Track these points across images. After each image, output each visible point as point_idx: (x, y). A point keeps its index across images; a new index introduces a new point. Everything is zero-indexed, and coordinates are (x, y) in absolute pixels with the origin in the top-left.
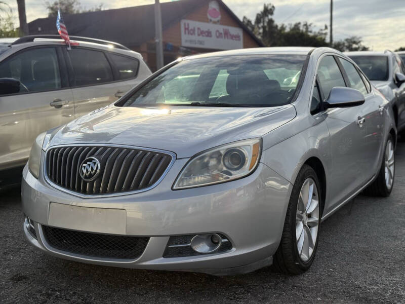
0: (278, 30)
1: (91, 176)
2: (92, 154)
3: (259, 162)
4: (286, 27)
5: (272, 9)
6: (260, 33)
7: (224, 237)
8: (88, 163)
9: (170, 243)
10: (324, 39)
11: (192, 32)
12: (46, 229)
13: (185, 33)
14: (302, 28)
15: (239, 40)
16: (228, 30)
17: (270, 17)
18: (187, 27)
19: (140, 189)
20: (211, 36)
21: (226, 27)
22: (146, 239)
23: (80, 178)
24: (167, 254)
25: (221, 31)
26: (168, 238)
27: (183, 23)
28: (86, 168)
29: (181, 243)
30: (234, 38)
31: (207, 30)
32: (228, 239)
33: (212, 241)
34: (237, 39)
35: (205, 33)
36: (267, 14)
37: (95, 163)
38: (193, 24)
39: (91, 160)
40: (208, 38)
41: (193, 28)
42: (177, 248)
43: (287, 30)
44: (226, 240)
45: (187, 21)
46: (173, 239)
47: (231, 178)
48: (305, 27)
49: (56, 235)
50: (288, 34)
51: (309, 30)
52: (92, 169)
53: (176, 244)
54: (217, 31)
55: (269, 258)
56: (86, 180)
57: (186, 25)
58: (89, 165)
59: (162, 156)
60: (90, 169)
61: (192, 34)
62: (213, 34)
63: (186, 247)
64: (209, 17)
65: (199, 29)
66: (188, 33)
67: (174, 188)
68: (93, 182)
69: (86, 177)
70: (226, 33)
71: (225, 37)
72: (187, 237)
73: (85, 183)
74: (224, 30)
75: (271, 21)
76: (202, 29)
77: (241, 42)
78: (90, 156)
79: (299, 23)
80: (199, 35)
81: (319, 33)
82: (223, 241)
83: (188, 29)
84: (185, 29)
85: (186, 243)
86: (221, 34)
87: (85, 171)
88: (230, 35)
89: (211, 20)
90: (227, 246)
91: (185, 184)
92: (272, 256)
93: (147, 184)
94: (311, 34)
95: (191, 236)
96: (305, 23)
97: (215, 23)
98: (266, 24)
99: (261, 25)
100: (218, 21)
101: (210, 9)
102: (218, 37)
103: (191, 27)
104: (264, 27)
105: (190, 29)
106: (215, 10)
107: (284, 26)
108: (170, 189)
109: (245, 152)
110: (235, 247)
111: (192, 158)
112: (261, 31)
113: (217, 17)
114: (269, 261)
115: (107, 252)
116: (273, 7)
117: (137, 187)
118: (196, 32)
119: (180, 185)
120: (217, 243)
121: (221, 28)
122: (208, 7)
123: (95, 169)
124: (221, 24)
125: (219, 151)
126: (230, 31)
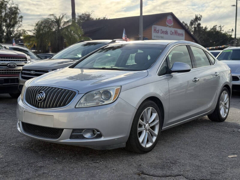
0: (203, 29)
1: (41, 100)
2: (43, 90)
3: (118, 97)
4: (208, 27)
5: (201, 17)
6: (192, 31)
7: (98, 131)
8: (40, 94)
9: (73, 132)
10: (231, 35)
11: (157, 32)
12: (23, 123)
13: (154, 32)
14: (218, 29)
15: (183, 36)
16: (177, 31)
17: (199, 22)
18: (155, 29)
19: (61, 107)
20: (167, 34)
21: (176, 29)
22: (62, 130)
23: (37, 101)
24: (71, 137)
25: (173, 31)
26: (72, 130)
27: (153, 27)
28: (39, 97)
29: (78, 133)
30: (180, 35)
31: (166, 30)
32: (100, 132)
33: (93, 133)
34: (181, 35)
35: (164, 32)
36: (197, 20)
37: (43, 94)
38: (159, 27)
39: (41, 93)
40: (166, 35)
41: (158, 29)
42: (76, 135)
43: (209, 29)
44: (99, 133)
45: (155, 26)
46: (74, 130)
47: (104, 104)
48: (220, 28)
49: (27, 127)
50: (209, 32)
51: (222, 29)
52: (42, 97)
53: (76, 133)
54: (171, 31)
55: (124, 144)
56: (39, 102)
57: (155, 28)
58: (41, 95)
59: (72, 92)
60: (41, 97)
61: (157, 33)
62: (169, 33)
63: (80, 135)
64: (167, 24)
65: (161, 30)
66: (156, 32)
67: (76, 107)
68: (42, 102)
69: (39, 100)
70: (176, 33)
71: (175, 35)
72: (81, 130)
73: (39, 103)
74: (174, 30)
75: (199, 24)
76: (163, 30)
77: (184, 37)
78: (42, 91)
79: (216, 26)
80: (161, 33)
81: (228, 31)
82: (98, 133)
83: (156, 30)
84: (154, 30)
85: (80, 133)
86: (173, 33)
87: (38, 97)
88: (178, 33)
89: (168, 25)
90: (100, 136)
91: (82, 106)
92: (125, 143)
93: (64, 105)
94: (223, 32)
95: (83, 129)
96: (220, 26)
97: (170, 27)
98: (196, 26)
99: (193, 26)
100: (172, 26)
101: (168, 19)
102: (171, 35)
103: (157, 29)
104: (195, 28)
105: (157, 30)
106: (170, 20)
107: (207, 27)
108: (74, 107)
109: (112, 92)
110: (103, 136)
111: (86, 94)
112: (193, 29)
113: (171, 24)
114: (124, 145)
115: (49, 135)
116: (201, 16)
117: (60, 106)
118: (160, 32)
119: (80, 106)
120: (95, 134)
121: (173, 30)
122: (167, 18)
123: (43, 97)
124: (173, 27)
125: (100, 91)
126: (178, 31)
